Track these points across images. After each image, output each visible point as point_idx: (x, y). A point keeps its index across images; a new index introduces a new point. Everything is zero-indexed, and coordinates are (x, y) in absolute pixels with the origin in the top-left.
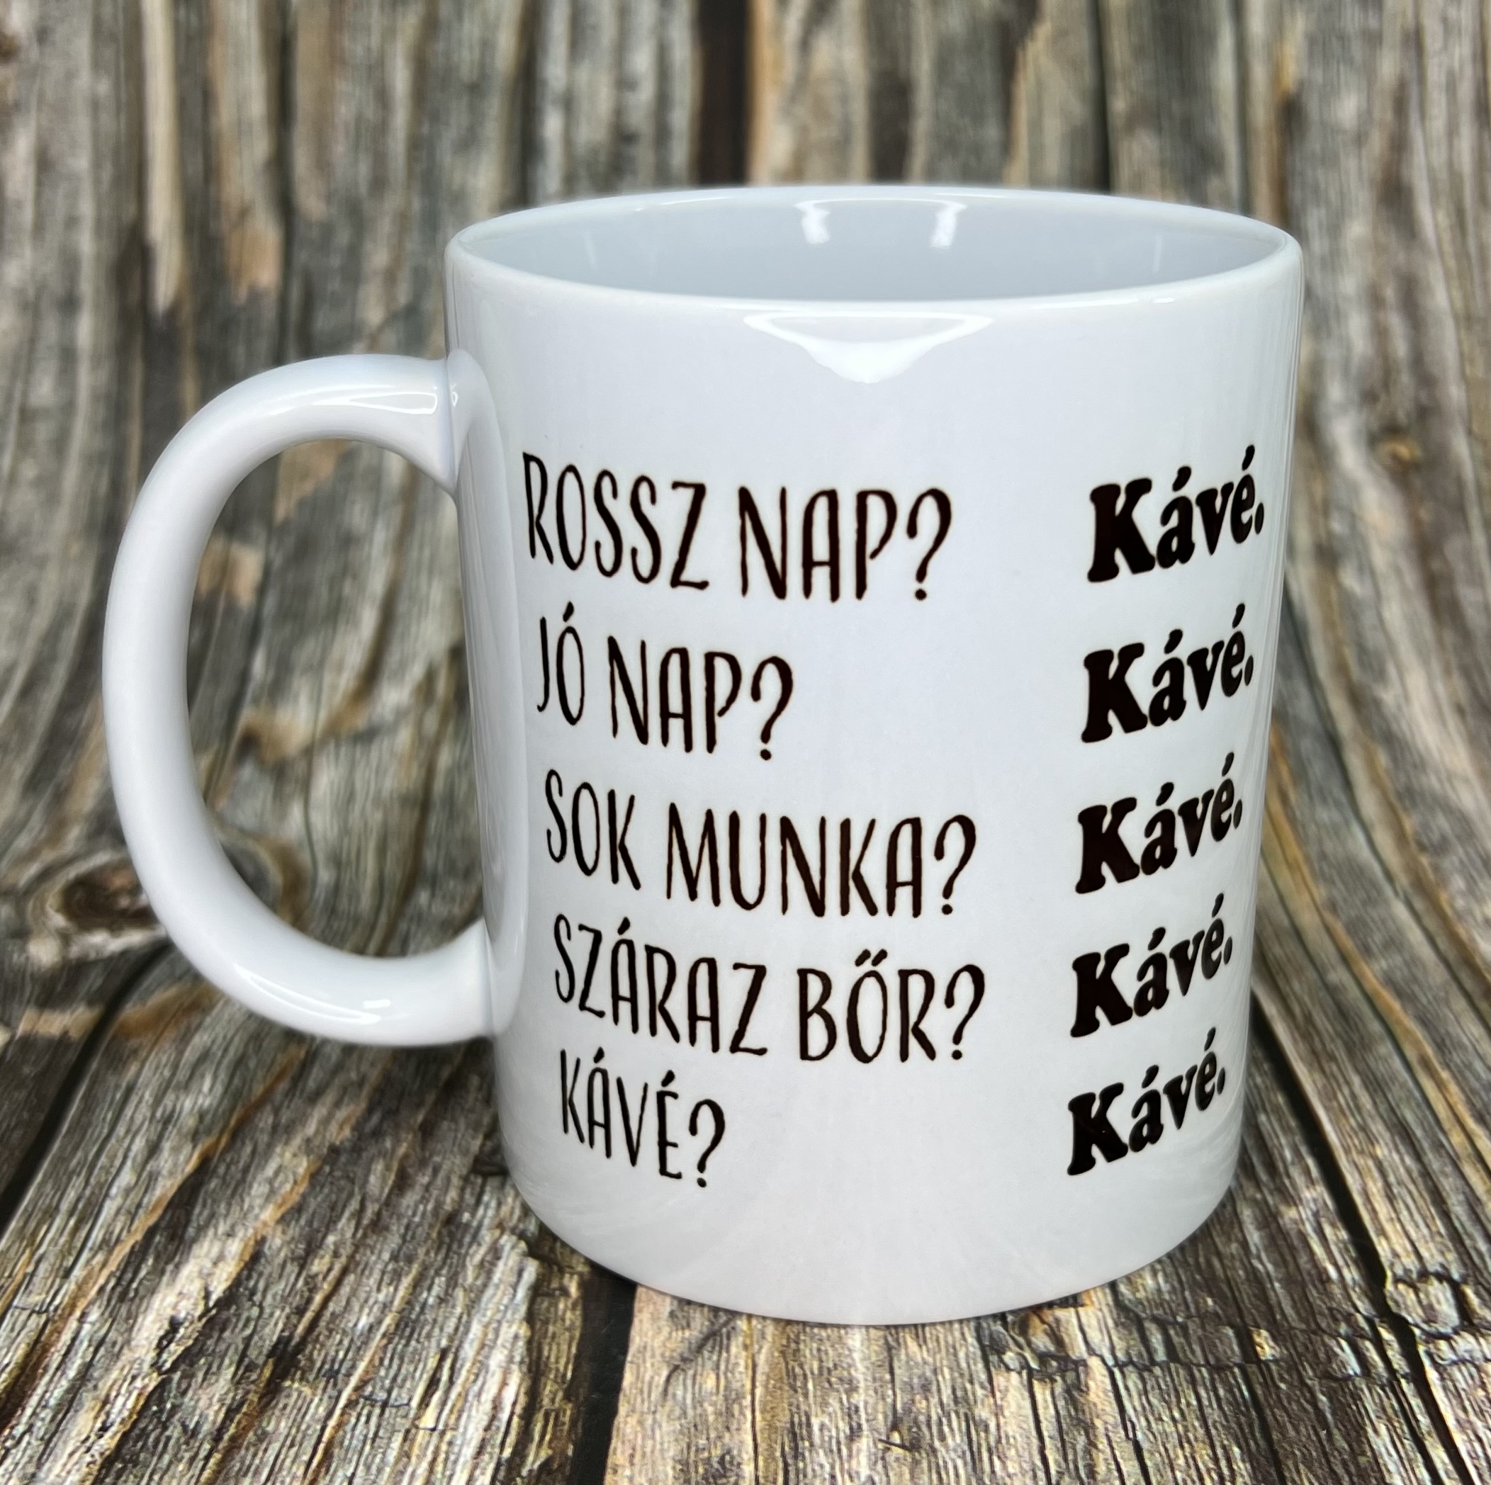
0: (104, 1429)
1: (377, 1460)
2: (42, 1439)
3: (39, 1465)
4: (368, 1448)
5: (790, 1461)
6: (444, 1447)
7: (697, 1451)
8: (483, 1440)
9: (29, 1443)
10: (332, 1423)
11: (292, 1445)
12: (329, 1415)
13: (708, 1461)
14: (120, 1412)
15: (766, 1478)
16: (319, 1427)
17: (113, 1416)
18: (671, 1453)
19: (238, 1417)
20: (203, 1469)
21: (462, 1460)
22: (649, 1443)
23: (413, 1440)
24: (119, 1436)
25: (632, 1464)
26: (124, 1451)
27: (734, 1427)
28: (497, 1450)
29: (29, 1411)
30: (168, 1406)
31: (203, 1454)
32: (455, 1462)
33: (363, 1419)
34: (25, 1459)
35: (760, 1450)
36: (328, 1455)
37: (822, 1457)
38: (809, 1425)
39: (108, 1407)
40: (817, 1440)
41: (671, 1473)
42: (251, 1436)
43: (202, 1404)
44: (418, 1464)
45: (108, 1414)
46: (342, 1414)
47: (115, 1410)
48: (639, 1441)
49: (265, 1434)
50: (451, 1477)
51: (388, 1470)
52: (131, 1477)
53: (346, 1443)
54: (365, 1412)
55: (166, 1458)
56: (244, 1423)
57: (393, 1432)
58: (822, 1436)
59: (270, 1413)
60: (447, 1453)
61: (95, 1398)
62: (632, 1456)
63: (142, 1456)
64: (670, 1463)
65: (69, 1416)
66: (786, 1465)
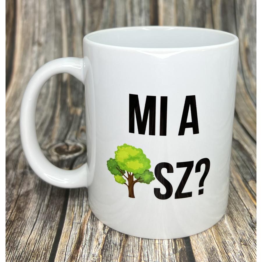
0: (99, 244)
1: (151, 249)
2: (88, 246)
3: (90, 251)
4: (148, 247)
5: (225, 248)
6: (162, 247)
7: (207, 246)
8: (168, 245)
9: (86, 247)
10: (140, 242)
11: (134, 246)
12: (139, 241)
13: (210, 248)
14: (101, 241)
15: (222, 251)
16: (138, 243)
17: (100, 242)
18: (203, 247)
19: (123, 242)
20: (120, 251)
21: (166, 249)
22: (198, 245)
23: (156, 245)
24: (102, 245)
25: (197, 249)
26: (104, 248)
27: (212, 242)
28: (172, 247)
29: (84, 241)
30: (109, 240)
31: (119, 248)
32: (165, 249)
33: (145, 242)
34: (87, 250)
35: (219, 246)
36: (142, 248)
37: (230, 247)
38: (226, 241)
39: (98, 240)
40: (228, 244)
41: (204, 250)
42: (126, 245)
43: (115, 239)
44: (158, 249)
45: (99, 241)
46: (141, 241)
47: (100, 241)
48: (196, 245)
49: (128, 244)
50: (165, 252)
51: (153, 251)
52: (108, 252)
53: (144, 246)
54: (145, 240)
55: (113, 249)
56: (124, 243)
57: (152, 244)
58: (229, 243)
59: (128, 241)
60: (163, 248)
61: (95, 239)
62: (196, 248)
63: (108, 249)
64: (204, 249)
65: (92, 242)
66: (224, 248)
